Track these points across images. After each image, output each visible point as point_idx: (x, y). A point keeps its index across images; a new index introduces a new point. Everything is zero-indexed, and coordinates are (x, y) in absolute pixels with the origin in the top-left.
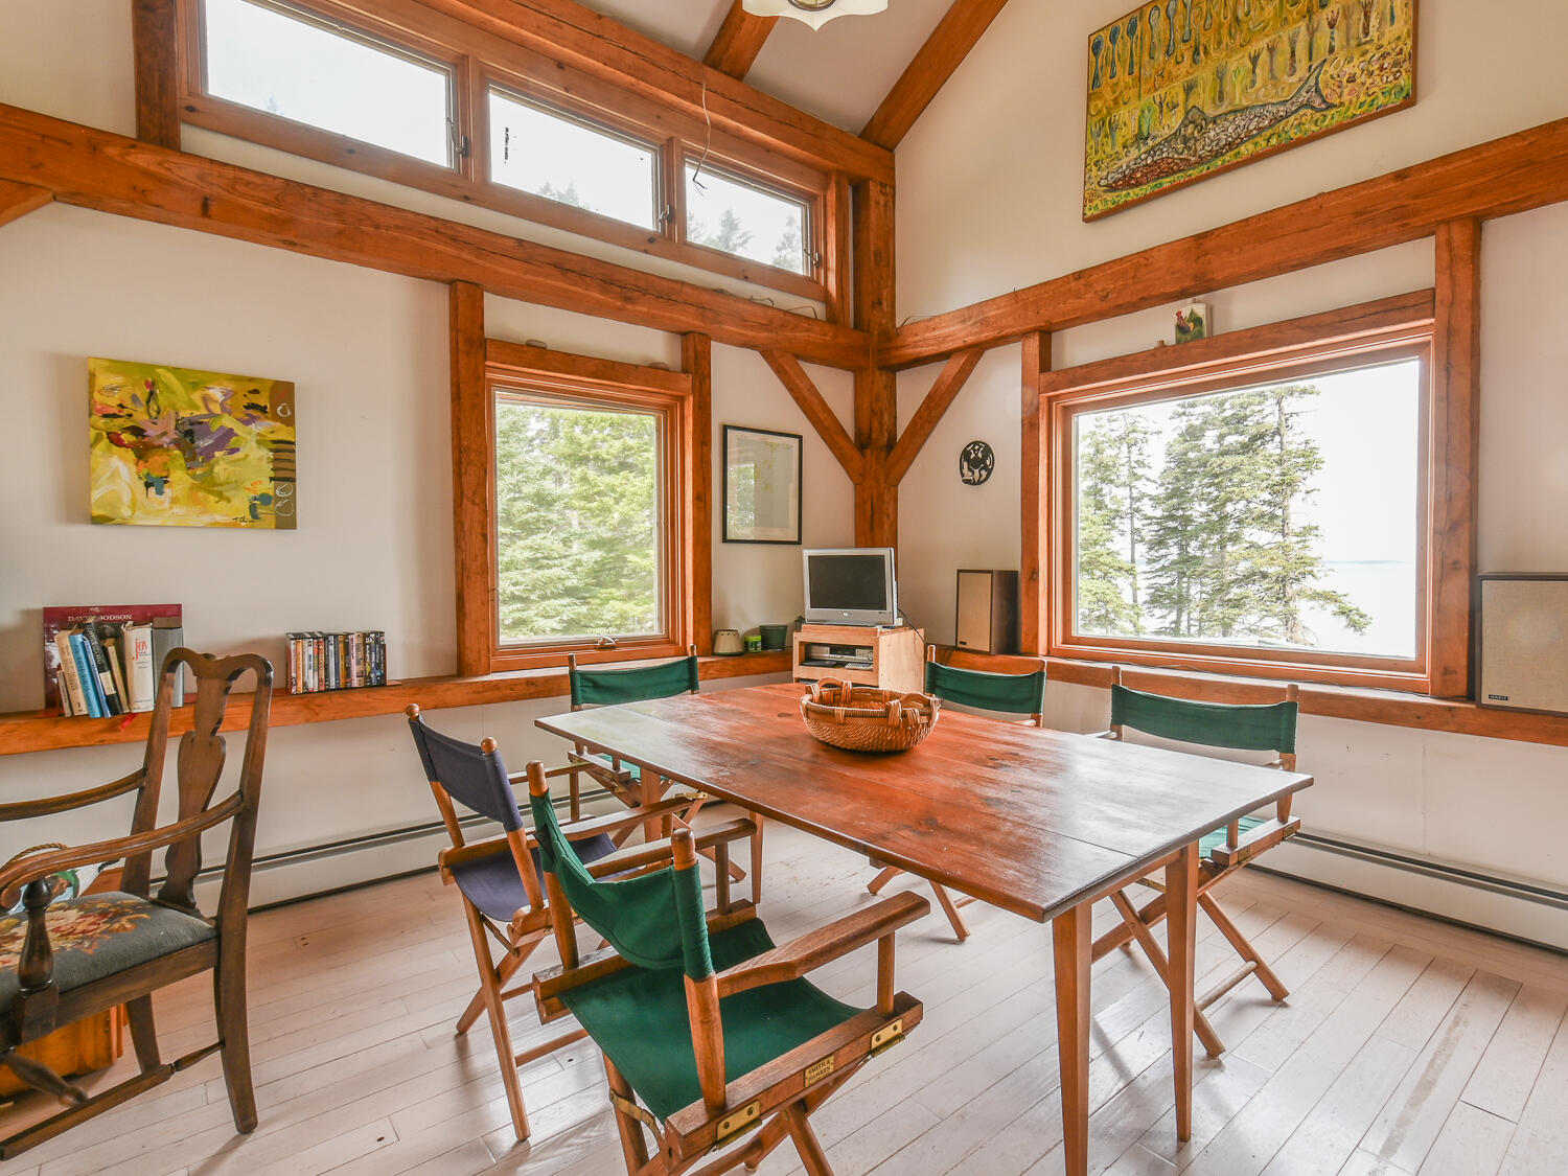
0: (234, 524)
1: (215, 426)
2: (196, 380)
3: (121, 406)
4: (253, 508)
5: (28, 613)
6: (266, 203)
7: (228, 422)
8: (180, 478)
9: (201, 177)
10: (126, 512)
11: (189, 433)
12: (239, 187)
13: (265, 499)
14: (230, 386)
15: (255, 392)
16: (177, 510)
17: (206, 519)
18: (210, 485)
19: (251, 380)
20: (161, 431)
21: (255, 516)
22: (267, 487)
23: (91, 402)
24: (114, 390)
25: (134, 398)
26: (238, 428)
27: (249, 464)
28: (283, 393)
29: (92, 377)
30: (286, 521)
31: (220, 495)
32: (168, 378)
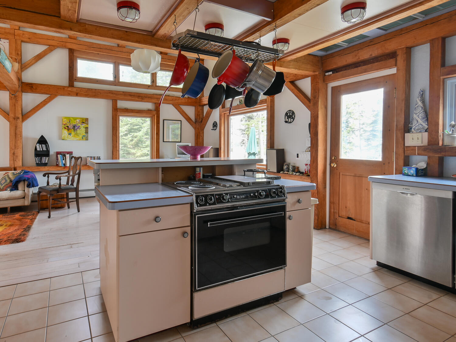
0: (80, 140)
1: (77, 126)
2: (75, 119)
3: (66, 123)
4: (82, 137)
5: (54, 152)
6: (85, 92)
7: (79, 125)
8: (73, 133)
9: (77, 90)
10: (66, 138)
11: (74, 127)
12: (82, 91)
13: (84, 136)
14: (80, 119)
15: (83, 120)
16: (72, 138)
17: (76, 139)
18: (77, 134)
19: (82, 118)
20: (71, 127)
21: (83, 139)
22: (84, 134)
23: (62, 123)
24: (65, 121)
25: (68, 122)
26: (81, 126)
27: (82, 131)
28: (87, 120)
29: (63, 119)
30: (87, 139)
31: (78, 136)
32: (72, 119)
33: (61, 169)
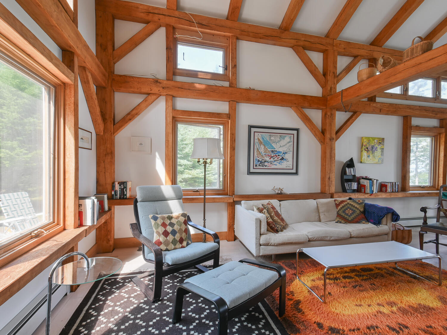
0: (376, 163)
1: (375, 147)
2: (374, 139)
4: (378, 160)
6: (387, 108)
8: (371, 155)
9: (380, 106)
10: (365, 161)
11: (372, 148)
12: (384, 106)
13: (380, 159)
14: (377, 140)
15: (380, 140)
16: (370, 161)
17: (373, 162)
18: (374, 156)
19: (380, 138)
20: (370, 148)
21: (379, 162)
22: (380, 156)
23: (363, 144)
25: (367, 143)
26: (378, 147)
27: (378, 153)
28: (383, 139)
29: (363, 140)
30: (382, 162)
31: (375, 158)
32: (371, 139)
33: (368, 196)
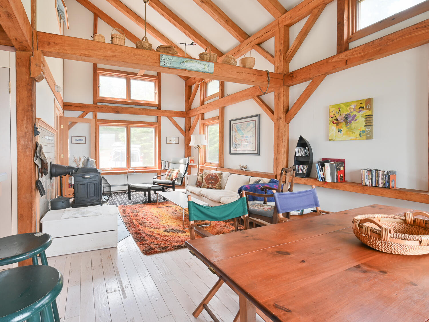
0: (356, 139)
1: (352, 115)
2: (348, 104)
3: (334, 115)
4: (360, 134)
7: (355, 113)
8: (344, 129)
9: (346, 56)
10: (334, 138)
11: (347, 118)
12: (354, 53)
13: (363, 132)
14: (355, 104)
15: (361, 103)
16: (344, 136)
17: (350, 138)
18: (351, 130)
19: (360, 101)
20: (341, 118)
21: (361, 137)
22: (364, 128)
23: (329, 115)
24: (334, 111)
25: (336, 112)
26: (357, 114)
28: (368, 101)
29: (330, 109)
30: (369, 137)
31: (353, 132)
32: (343, 106)
